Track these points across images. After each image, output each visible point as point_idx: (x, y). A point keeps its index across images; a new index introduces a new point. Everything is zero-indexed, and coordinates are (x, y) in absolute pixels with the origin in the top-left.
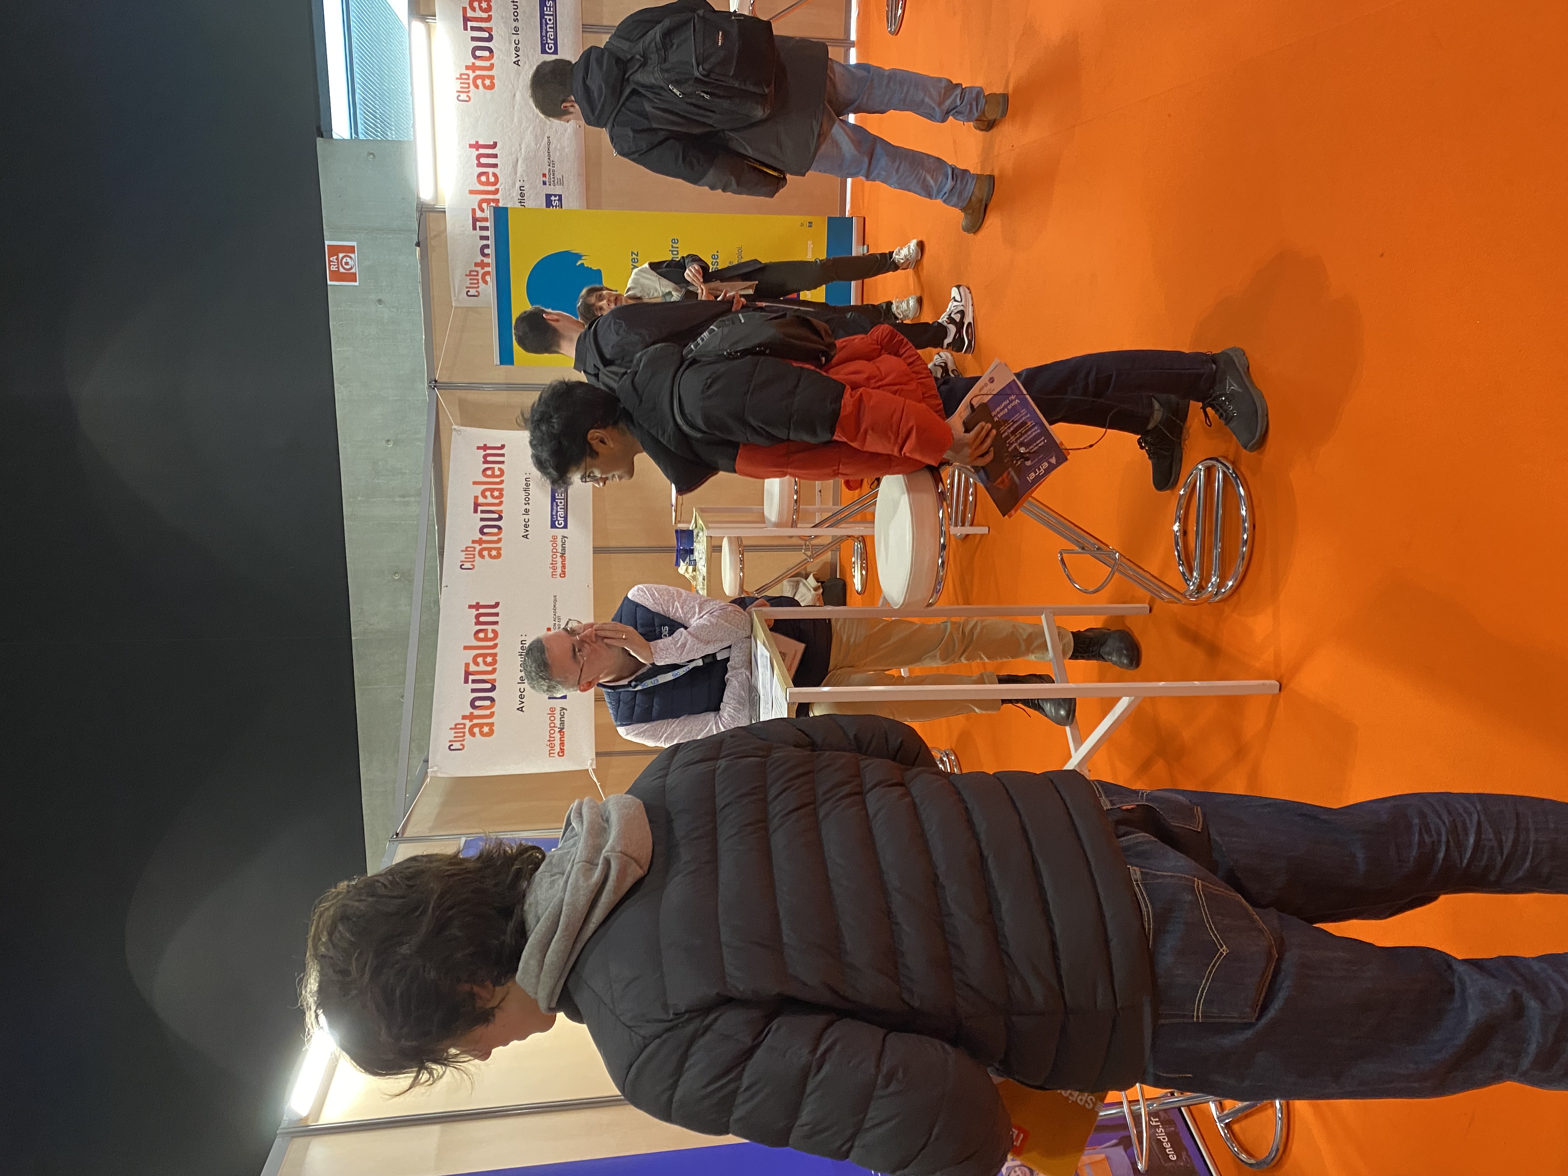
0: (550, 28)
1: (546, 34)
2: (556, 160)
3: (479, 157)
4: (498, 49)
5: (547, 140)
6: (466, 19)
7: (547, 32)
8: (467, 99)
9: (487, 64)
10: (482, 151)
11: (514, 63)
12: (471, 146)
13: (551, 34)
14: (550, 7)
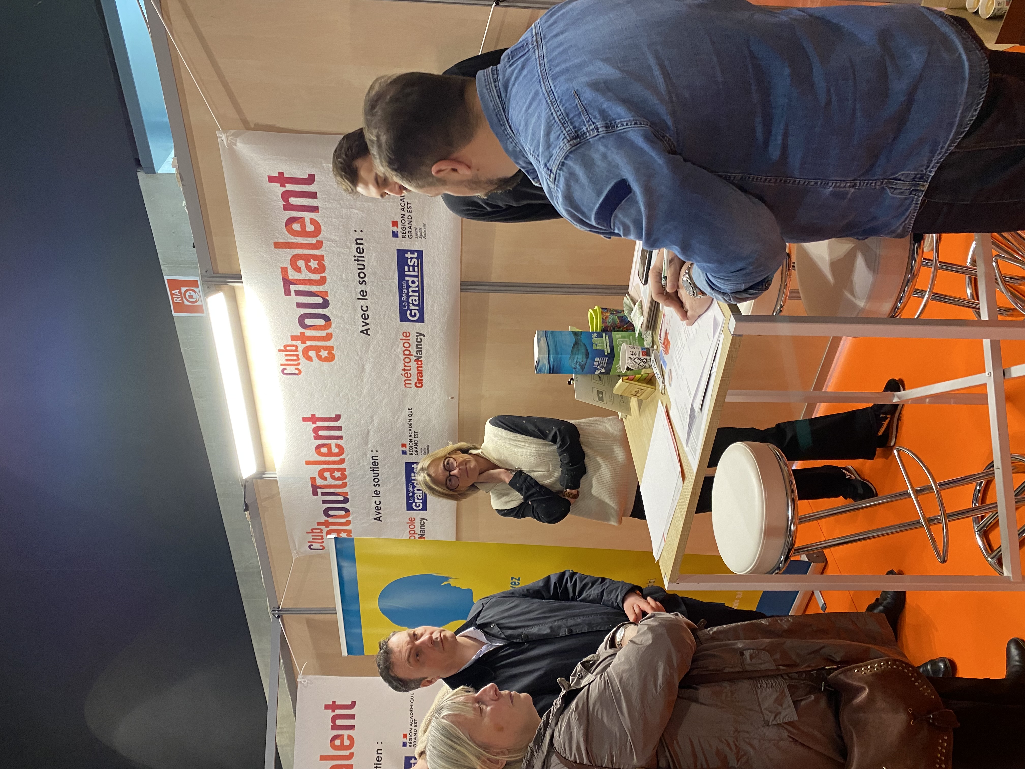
0: (413, 291)
1: (408, 299)
2: (419, 430)
3: (316, 430)
4: (337, 317)
5: (407, 412)
6: (287, 282)
7: (408, 296)
8: (297, 372)
9: (323, 333)
10: (319, 424)
11: (362, 332)
12: (305, 420)
13: (414, 298)
14: (414, 266)
